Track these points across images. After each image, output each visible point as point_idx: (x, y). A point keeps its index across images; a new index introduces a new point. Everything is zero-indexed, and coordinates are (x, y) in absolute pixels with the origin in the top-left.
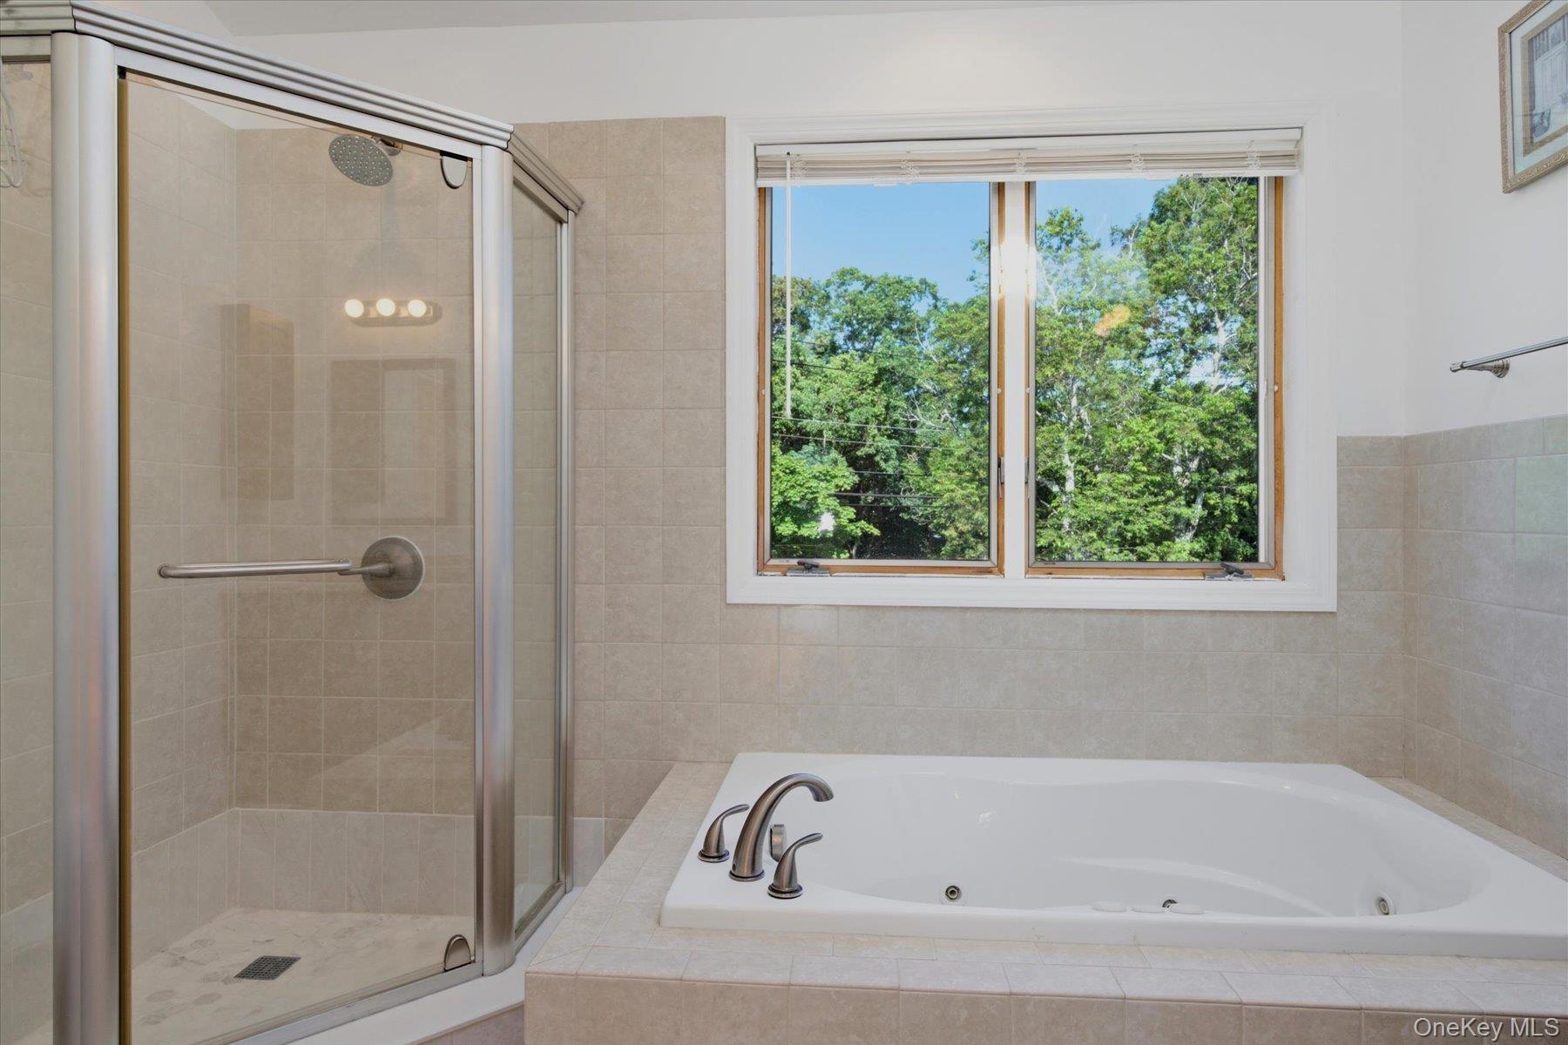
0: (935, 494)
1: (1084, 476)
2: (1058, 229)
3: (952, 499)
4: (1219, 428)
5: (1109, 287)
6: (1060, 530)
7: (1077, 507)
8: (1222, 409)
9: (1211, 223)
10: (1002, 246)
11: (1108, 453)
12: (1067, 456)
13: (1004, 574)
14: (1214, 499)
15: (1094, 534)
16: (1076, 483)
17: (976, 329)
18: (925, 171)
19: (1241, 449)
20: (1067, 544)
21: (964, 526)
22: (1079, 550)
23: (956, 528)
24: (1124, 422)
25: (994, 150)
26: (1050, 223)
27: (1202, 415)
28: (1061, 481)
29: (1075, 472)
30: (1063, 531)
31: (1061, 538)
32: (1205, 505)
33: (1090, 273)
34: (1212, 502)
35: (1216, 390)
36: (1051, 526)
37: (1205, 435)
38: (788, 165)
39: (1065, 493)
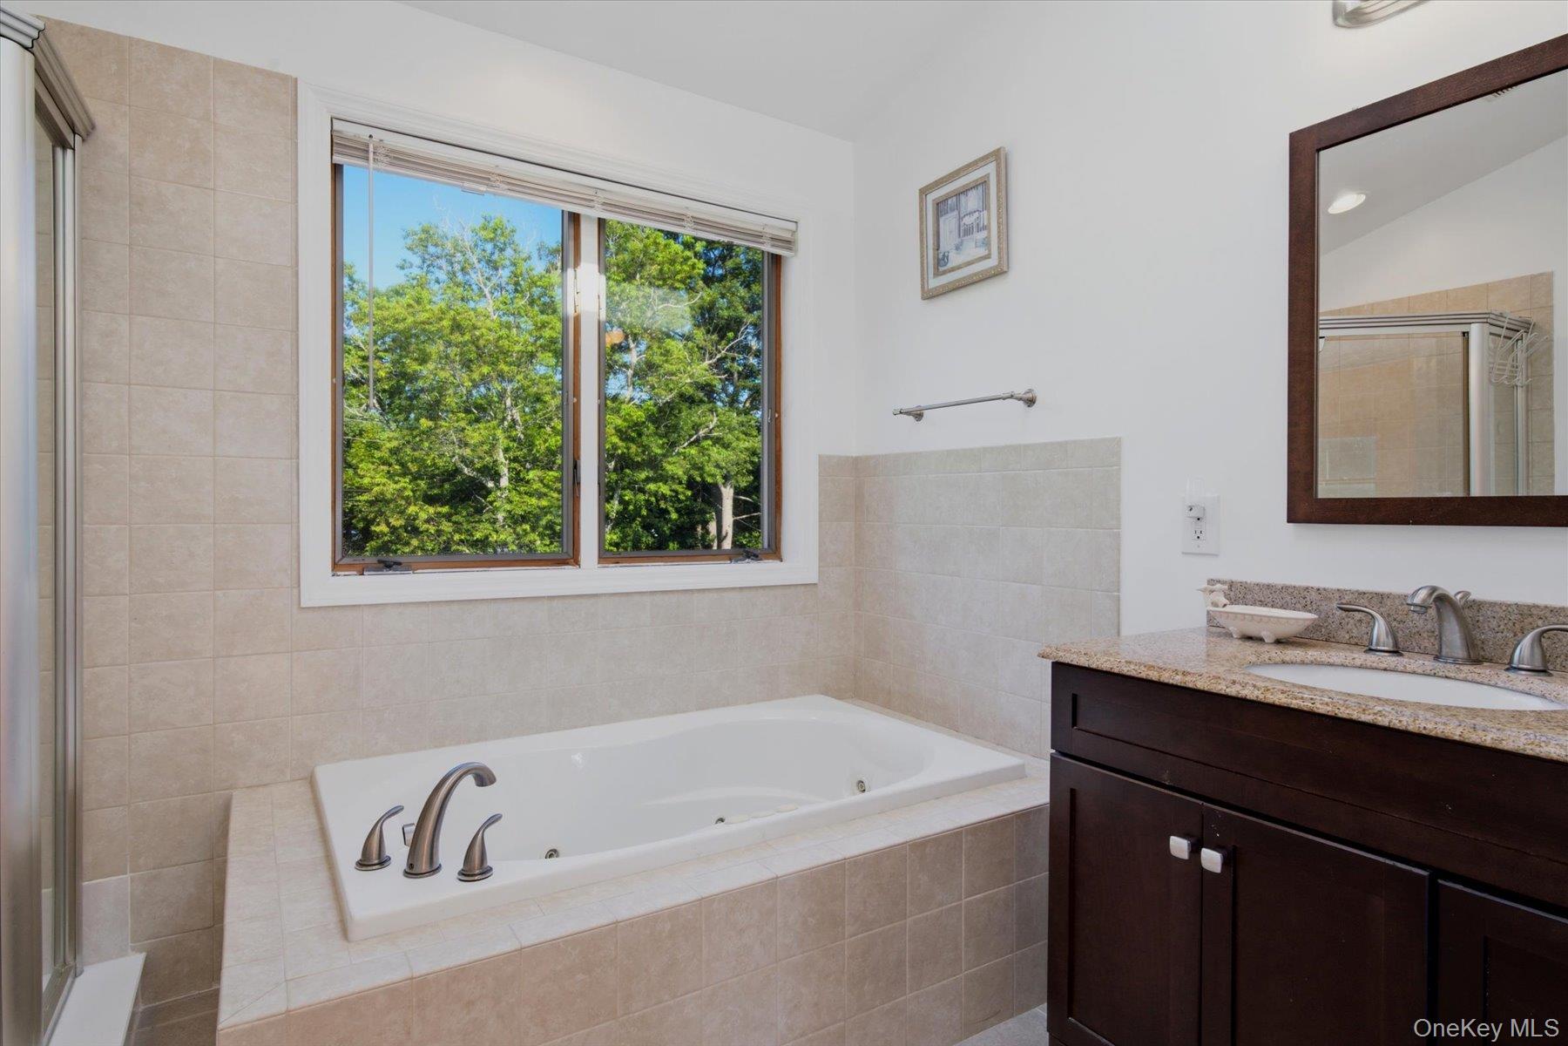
0: (358, 488)
1: (518, 473)
2: (492, 235)
3: (382, 494)
4: (633, 434)
5: (539, 299)
6: (495, 523)
7: (511, 502)
8: (635, 418)
9: (626, 256)
10: (578, 270)
11: (539, 452)
12: (501, 454)
13: (579, 565)
14: (628, 496)
15: (527, 527)
16: (510, 480)
17: (410, 320)
18: (514, 188)
19: (649, 454)
20: (502, 537)
21: (397, 522)
22: (513, 542)
23: (388, 524)
24: (553, 424)
25: (565, 182)
26: (485, 228)
27: (619, 422)
28: (496, 477)
29: (509, 469)
30: (497, 525)
31: (497, 532)
32: (622, 501)
33: (522, 283)
34: (627, 498)
35: (629, 402)
36: (486, 520)
37: (621, 439)
38: (371, 149)
39: (500, 489)
